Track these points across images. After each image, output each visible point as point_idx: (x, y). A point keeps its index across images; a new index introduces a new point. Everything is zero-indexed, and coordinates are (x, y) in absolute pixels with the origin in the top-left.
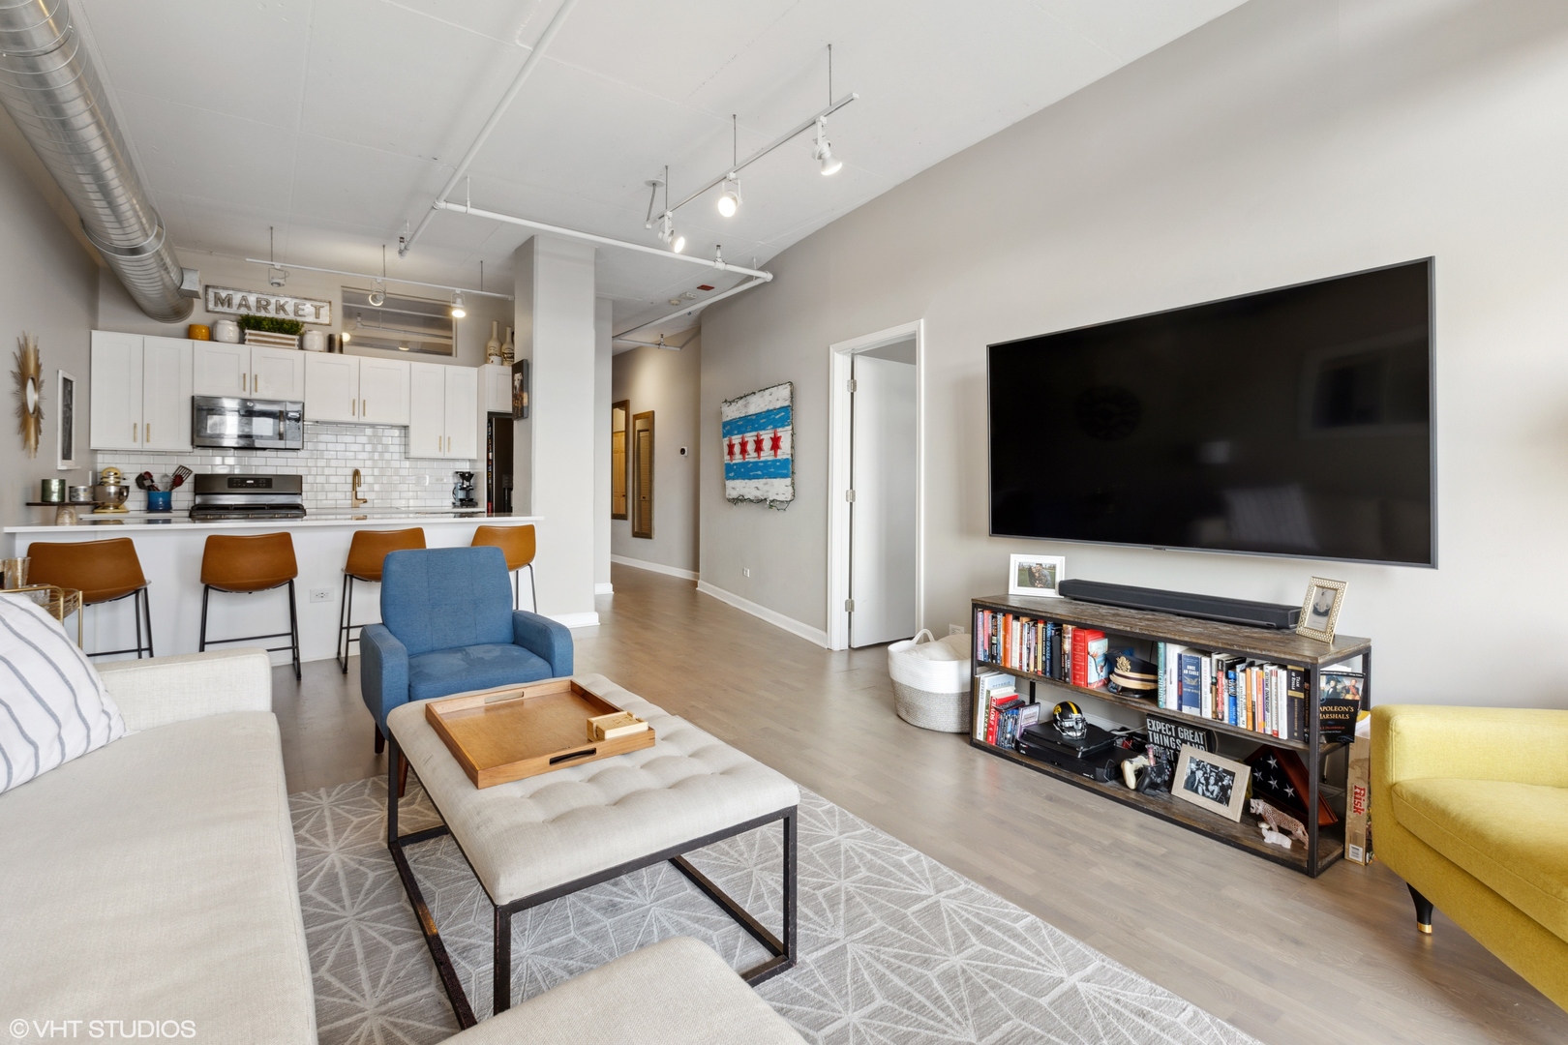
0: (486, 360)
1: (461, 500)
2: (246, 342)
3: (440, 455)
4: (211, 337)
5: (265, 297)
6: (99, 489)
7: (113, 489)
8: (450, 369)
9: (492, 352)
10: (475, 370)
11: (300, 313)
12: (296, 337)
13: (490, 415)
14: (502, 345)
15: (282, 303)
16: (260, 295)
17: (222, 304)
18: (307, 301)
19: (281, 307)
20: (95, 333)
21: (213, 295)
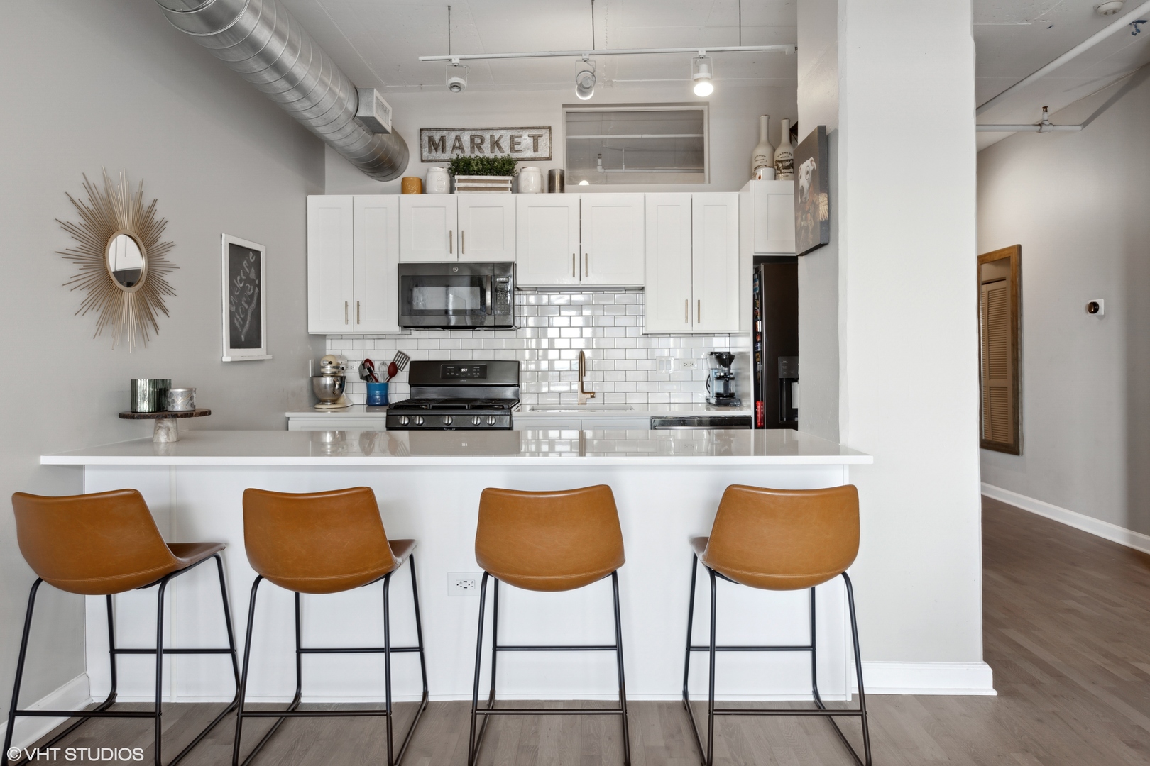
0: (752, 175)
1: (718, 395)
2: (456, 192)
3: (687, 328)
4: (423, 190)
5: (479, 133)
6: (315, 380)
7: (328, 381)
8: (701, 198)
9: (758, 163)
10: (735, 195)
11: (517, 147)
12: (509, 178)
13: (758, 260)
14: (774, 150)
15: (496, 137)
16: (474, 132)
17: (436, 149)
18: (524, 131)
19: (496, 144)
20: (310, 198)
21: (426, 140)
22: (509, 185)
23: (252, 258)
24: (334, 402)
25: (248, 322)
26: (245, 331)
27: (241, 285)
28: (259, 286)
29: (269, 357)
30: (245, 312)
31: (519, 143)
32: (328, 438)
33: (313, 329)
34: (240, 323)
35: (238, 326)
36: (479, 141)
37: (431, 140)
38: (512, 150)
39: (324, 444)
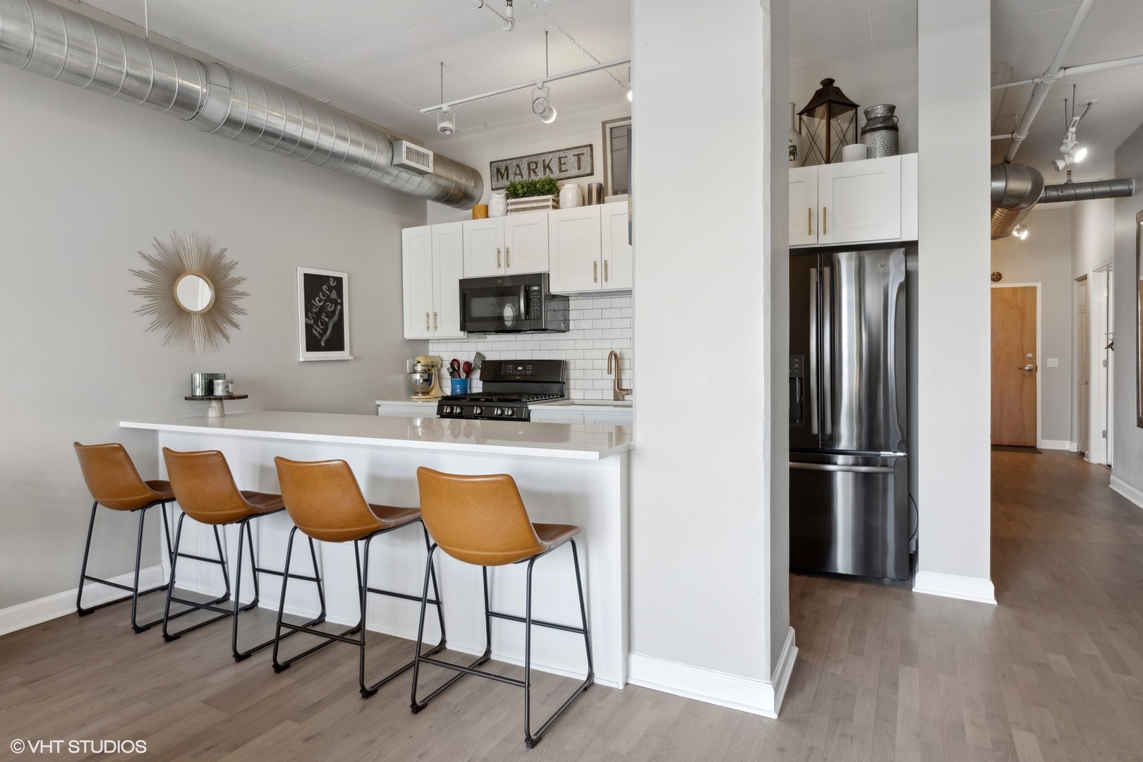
2: (510, 213)
4: (486, 215)
5: (534, 159)
11: (564, 167)
12: (551, 197)
15: (547, 161)
16: (530, 158)
17: (502, 178)
18: (569, 151)
19: (547, 167)
20: (406, 231)
21: (495, 170)
22: (551, 203)
23: (333, 283)
24: (425, 393)
25: (328, 332)
26: (325, 338)
27: (321, 304)
28: (342, 304)
29: (351, 358)
30: (326, 325)
31: (565, 164)
32: (418, 422)
33: (409, 334)
34: (319, 333)
35: (317, 335)
36: (534, 167)
37: (498, 170)
38: (561, 171)
39: (416, 427)
